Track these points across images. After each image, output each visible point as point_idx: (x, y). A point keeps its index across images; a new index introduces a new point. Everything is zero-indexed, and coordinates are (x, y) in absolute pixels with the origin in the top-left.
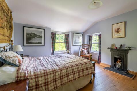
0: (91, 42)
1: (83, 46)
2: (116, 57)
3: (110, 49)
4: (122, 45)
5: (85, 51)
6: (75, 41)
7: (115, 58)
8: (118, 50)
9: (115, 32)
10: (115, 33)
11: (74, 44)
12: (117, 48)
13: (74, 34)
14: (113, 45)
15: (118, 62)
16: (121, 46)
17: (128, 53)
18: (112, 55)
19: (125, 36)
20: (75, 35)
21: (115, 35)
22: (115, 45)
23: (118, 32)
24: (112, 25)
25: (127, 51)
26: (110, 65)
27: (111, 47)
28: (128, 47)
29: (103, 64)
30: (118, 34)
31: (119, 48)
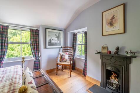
0: (76, 43)
1: (64, 49)
2: (109, 68)
3: (99, 55)
4: (120, 47)
5: (67, 57)
6: (50, 41)
7: (107, 70)
8: (113, 57)
9: (108, 25)
10: (108, 27)
11: (48, 46)
12: (110, 52)
13: (48, 30)
14: (103, 48)
15: (113, 78)
16: (118, 49)
17: (130, 64)
18: (103, 65)
19: (125, 32)
20: (49, 32)
21: (108, 30)
22: (107, 47)
23: (111, 24)
24: (102, 13)
25: (128, 60)
26: (100, 81)
27: (101, 51)
28: (131, 53)
29: (90, 78)
30: (112, 27)
31: (114, 53)
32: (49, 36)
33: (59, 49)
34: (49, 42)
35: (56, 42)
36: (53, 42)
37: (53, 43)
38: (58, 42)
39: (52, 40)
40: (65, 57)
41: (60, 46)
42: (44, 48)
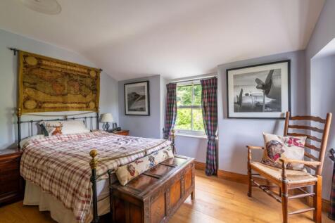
1: (292, 123)
11: (232, 114)
20: (235, 76)
32: (235, 87)
33: (273, 122)
34: (235, 103)
35: (261, 100)
36: (247, 101)
37: (249, 103)
38: (268, 100)
39: (243, 95)
40: (283, 151)
41: (277, 115)
42: (224, 118)
